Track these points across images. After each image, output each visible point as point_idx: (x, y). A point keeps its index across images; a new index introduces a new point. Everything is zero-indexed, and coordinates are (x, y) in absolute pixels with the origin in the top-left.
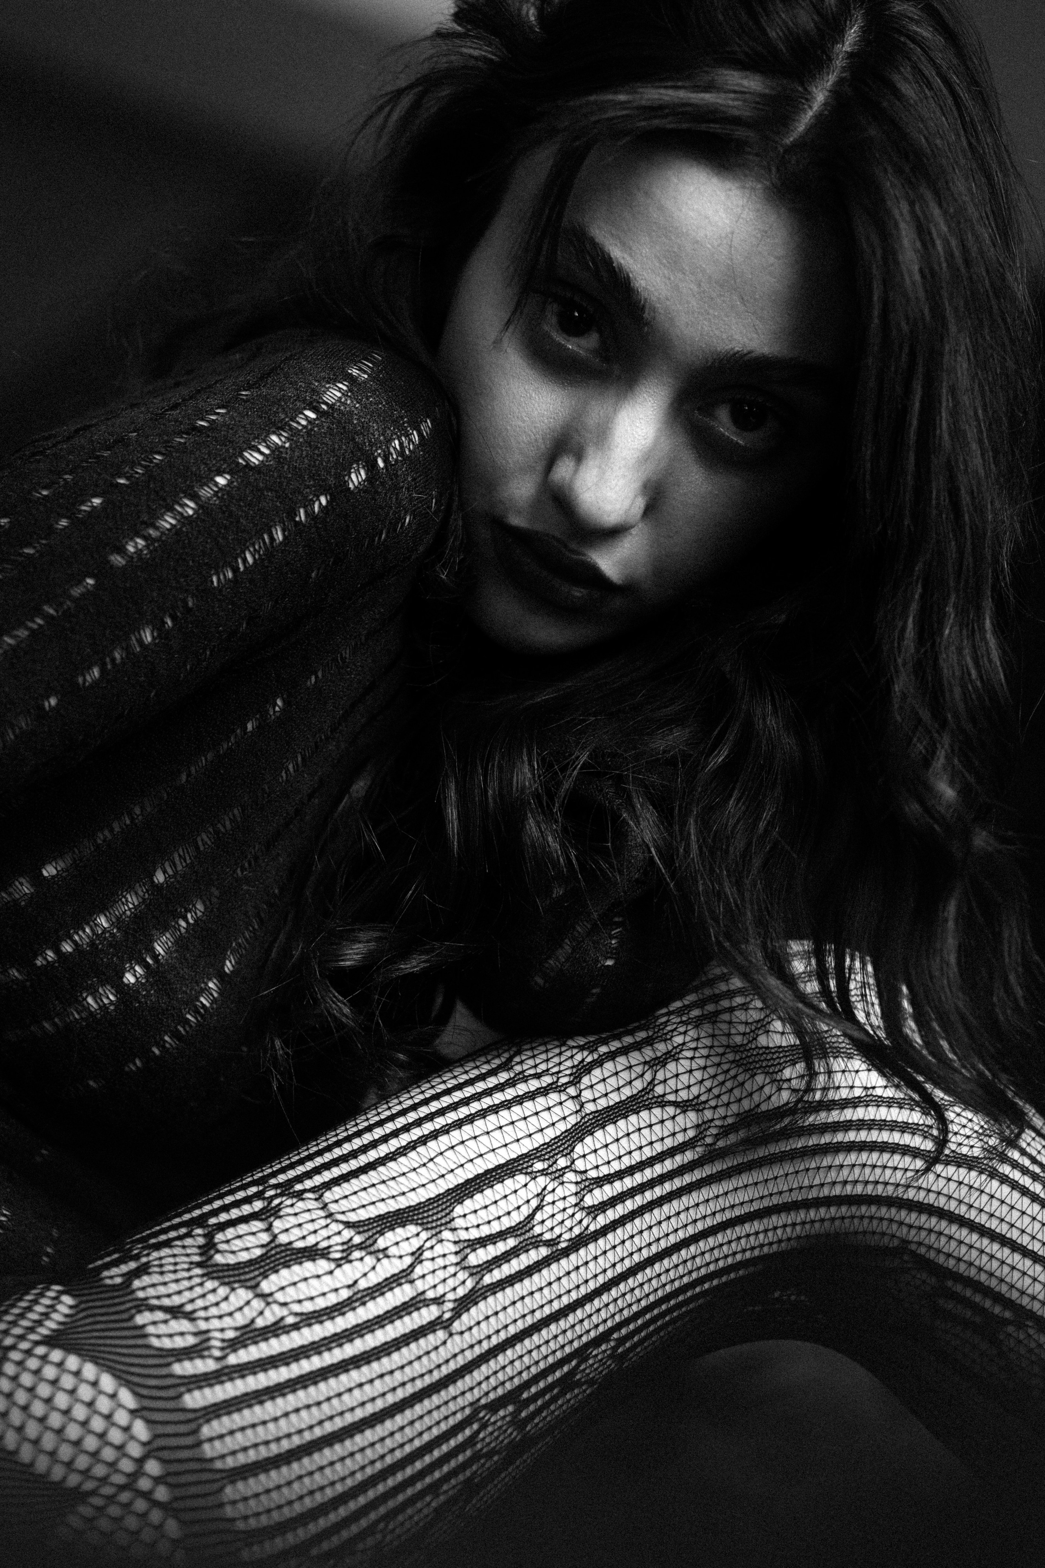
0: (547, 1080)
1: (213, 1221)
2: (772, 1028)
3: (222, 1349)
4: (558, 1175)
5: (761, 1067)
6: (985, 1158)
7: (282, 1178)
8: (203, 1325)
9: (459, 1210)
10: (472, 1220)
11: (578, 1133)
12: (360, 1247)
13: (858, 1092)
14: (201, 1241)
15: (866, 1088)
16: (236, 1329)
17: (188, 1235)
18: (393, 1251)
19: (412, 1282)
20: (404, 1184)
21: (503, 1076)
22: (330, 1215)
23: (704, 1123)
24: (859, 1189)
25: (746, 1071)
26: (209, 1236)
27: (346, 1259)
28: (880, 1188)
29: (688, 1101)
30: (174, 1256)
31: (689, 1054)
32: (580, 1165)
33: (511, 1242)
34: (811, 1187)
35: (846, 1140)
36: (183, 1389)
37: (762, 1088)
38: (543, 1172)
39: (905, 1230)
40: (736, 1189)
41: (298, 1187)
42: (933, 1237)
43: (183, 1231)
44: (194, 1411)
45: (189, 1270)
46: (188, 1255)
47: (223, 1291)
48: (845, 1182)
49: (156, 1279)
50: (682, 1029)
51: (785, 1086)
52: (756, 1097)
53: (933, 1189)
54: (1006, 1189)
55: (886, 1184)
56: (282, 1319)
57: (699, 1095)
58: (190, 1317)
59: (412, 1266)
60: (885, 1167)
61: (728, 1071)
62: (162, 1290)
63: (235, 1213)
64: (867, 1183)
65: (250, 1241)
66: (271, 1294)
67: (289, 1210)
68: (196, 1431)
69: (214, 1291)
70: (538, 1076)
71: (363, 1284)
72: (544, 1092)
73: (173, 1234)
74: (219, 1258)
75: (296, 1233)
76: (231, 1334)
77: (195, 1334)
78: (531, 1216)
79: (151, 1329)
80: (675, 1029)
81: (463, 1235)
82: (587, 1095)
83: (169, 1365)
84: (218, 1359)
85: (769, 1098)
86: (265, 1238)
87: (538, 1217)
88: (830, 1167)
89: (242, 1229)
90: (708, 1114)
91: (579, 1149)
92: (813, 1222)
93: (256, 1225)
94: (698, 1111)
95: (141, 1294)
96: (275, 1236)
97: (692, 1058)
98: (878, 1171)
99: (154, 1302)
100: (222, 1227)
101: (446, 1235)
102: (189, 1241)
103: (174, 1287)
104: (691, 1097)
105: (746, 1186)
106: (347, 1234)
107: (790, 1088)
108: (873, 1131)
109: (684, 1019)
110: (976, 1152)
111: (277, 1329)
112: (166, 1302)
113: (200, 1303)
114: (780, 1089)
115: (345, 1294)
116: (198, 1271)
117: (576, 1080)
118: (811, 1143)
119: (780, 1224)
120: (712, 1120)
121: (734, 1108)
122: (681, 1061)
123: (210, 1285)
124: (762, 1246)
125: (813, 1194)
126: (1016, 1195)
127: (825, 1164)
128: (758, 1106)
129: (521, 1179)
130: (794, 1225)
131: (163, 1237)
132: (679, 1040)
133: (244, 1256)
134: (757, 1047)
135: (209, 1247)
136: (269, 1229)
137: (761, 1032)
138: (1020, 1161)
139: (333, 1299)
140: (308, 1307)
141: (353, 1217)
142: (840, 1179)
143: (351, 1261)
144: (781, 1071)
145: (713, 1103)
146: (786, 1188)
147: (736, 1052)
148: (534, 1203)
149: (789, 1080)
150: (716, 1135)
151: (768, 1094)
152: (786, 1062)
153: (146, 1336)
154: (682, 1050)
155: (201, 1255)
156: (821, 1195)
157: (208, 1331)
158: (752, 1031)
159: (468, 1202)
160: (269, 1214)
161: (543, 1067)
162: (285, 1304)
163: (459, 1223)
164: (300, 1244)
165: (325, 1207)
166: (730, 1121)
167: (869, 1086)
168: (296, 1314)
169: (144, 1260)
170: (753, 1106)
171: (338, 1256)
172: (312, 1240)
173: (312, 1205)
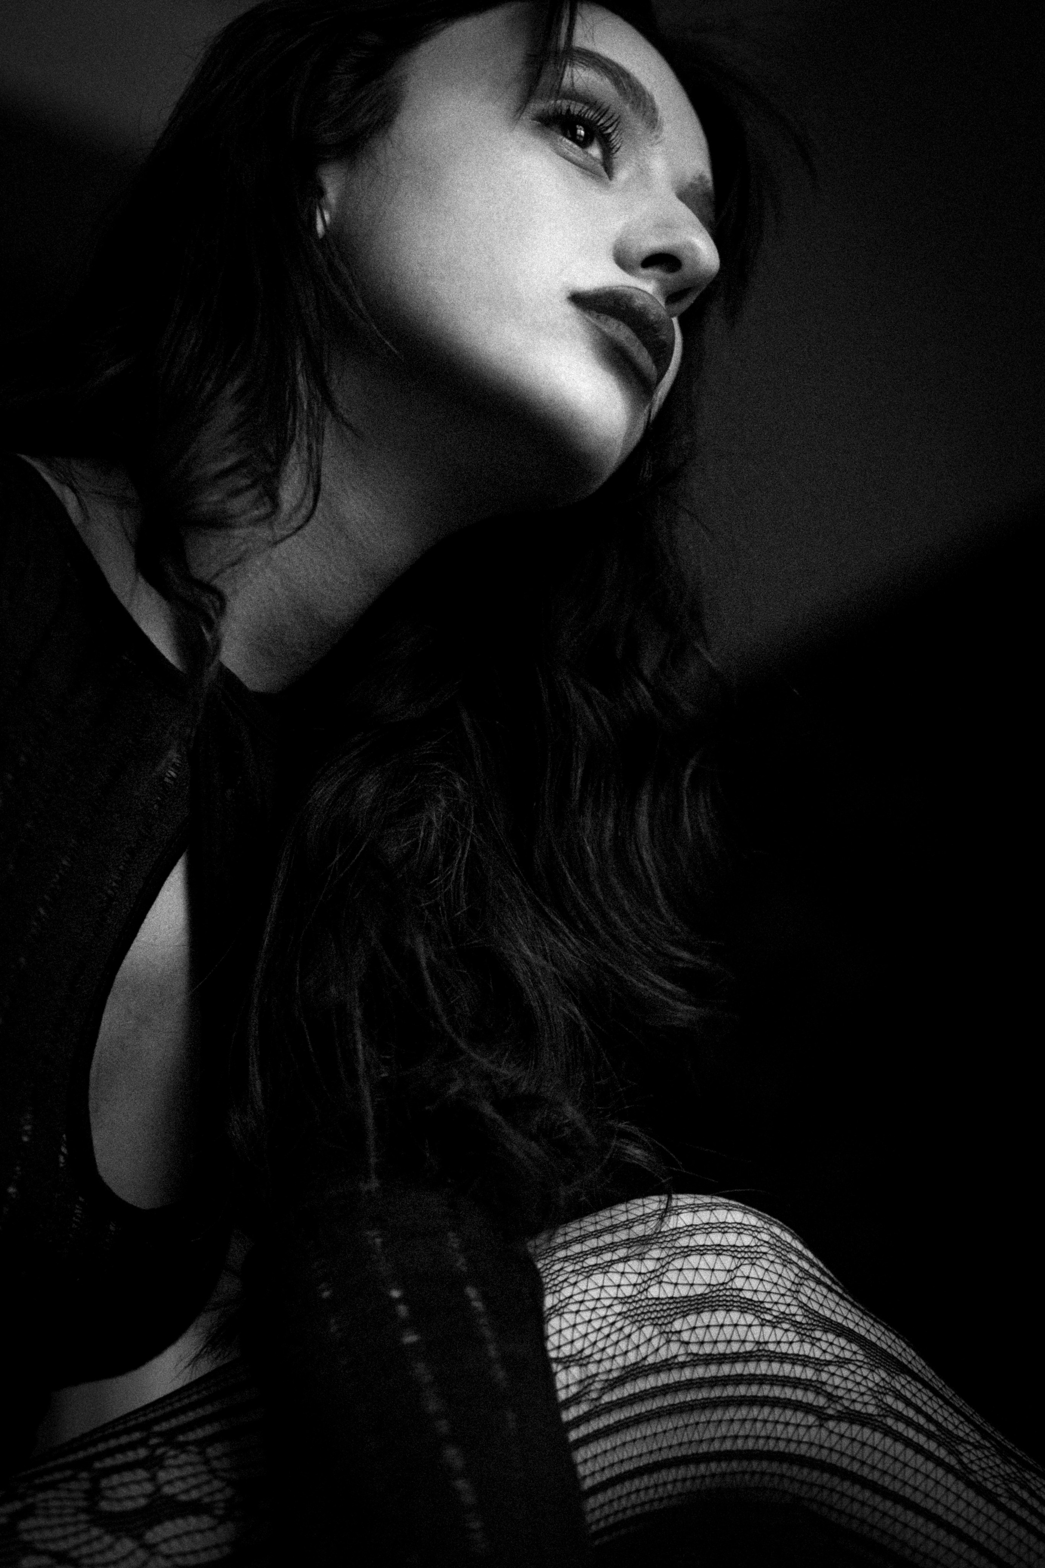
1: (98, 1465)
2: (665, 1279)
5: (650, 1318)
6: (879, 1415)
7: (165, 1426)
13: (749, 1347)
14: (86, 1485)
15: (758, 1343)
17: (74, 1478)
22: (212, 1471)
23: (588, 1377)
24: (750, 1444)
25: (633, 1323)
26: (95, 1481)
28: (772, 1443)
29: (571, 1356)
30: (60, 1499)
31: (574, 1308)
34: (701, 1441)
35: (737, 1394)
37: (650, 1340)
39: (797, 1485)
40: (624, 1444)
41: (181, 1438)
42: (825, 1493)
43: (68, 1473)
45: (75, 1515)
46: (74, 1499)
47: (108, 1539)
48: (736, 1437)
49: (42, 1522)
50: (572, 1280)
51: (674, 1338)
52: (643, 1350)
53: (826, 1445)
54: (899, 1447)
55: (778, 1439)
57: (583, 1350)
58: (76, 1563)
60: (777, 1422)
61: (613, 1324)
62: (48, 1534)
63: (120, 1459)
64: (758, 1438)
65: (135, 1490)
66: (155, 1545)
67: (171, 1462)
69: (98, 1538)
73: (58, 1476)
74: (104, 1505)
75: (180, 1486)
80: (565, 1280)
85: (657, 1350)
86: (148, 1488)
88: (720, 1421)
89: (127, 1477)
92: (703, 1477)
93: (141, 1474)
94: (581, 1365)
95: (26, 1537)
96: (159, 1487)
97: (577, 1312)
98: (769, 1426)
99: (40, 1546)
100: (108, 1472)
102: (73, 1485)
103: (59, 1532)
104: (574, 1352)
105: (634, 1440)
107: (679, 1340)
108: (764, 1387)
109: (577, 1267)
110: (871, 1409)
112: (52, 1547)
113: (85, 1550)
114: (668, 1341)
116: (83, 1517)
118: (700, 1397)
119: (671, 1478)
120: (596, 1375)
121: (620, 1361)
122: (566, 1316)
123: (95, 1532)
124: (652, 1501)
125: (704, 1448)
126: (910, 1453)
127: (715, 1417)
128: (645, 1358)
130: (684, 1480)
131: (48, 1478)
132: (567, 1292)
133: (129, 1505)
134: (647, 1298)
135: (94, 1494)
136: (153, 1479)
137: (653, 1282)
138: (915, 1419)
142: (731, 1433)
144: (671, 1323)
145: (597, 1357)
146: (675, 1442)
147: (624, 1304)
149: (680, 1332)
150: (602, 1389)
151: (656, 1346)
152: (676, 1313)
154: (567, 1304)
155: (85, 1499)
156: (712, 1449)
158: (644, 1282)
160: (153, 1463)
162: (169, 1556)
164: (183, 1498)
165: (207, 1462)
166: (615, 1374)
167: (762, 1340)
169: (30, 1500)
170: (639, 1358)
171: (219, 1512)
172: (194, 1494)
173: (194, 1458)
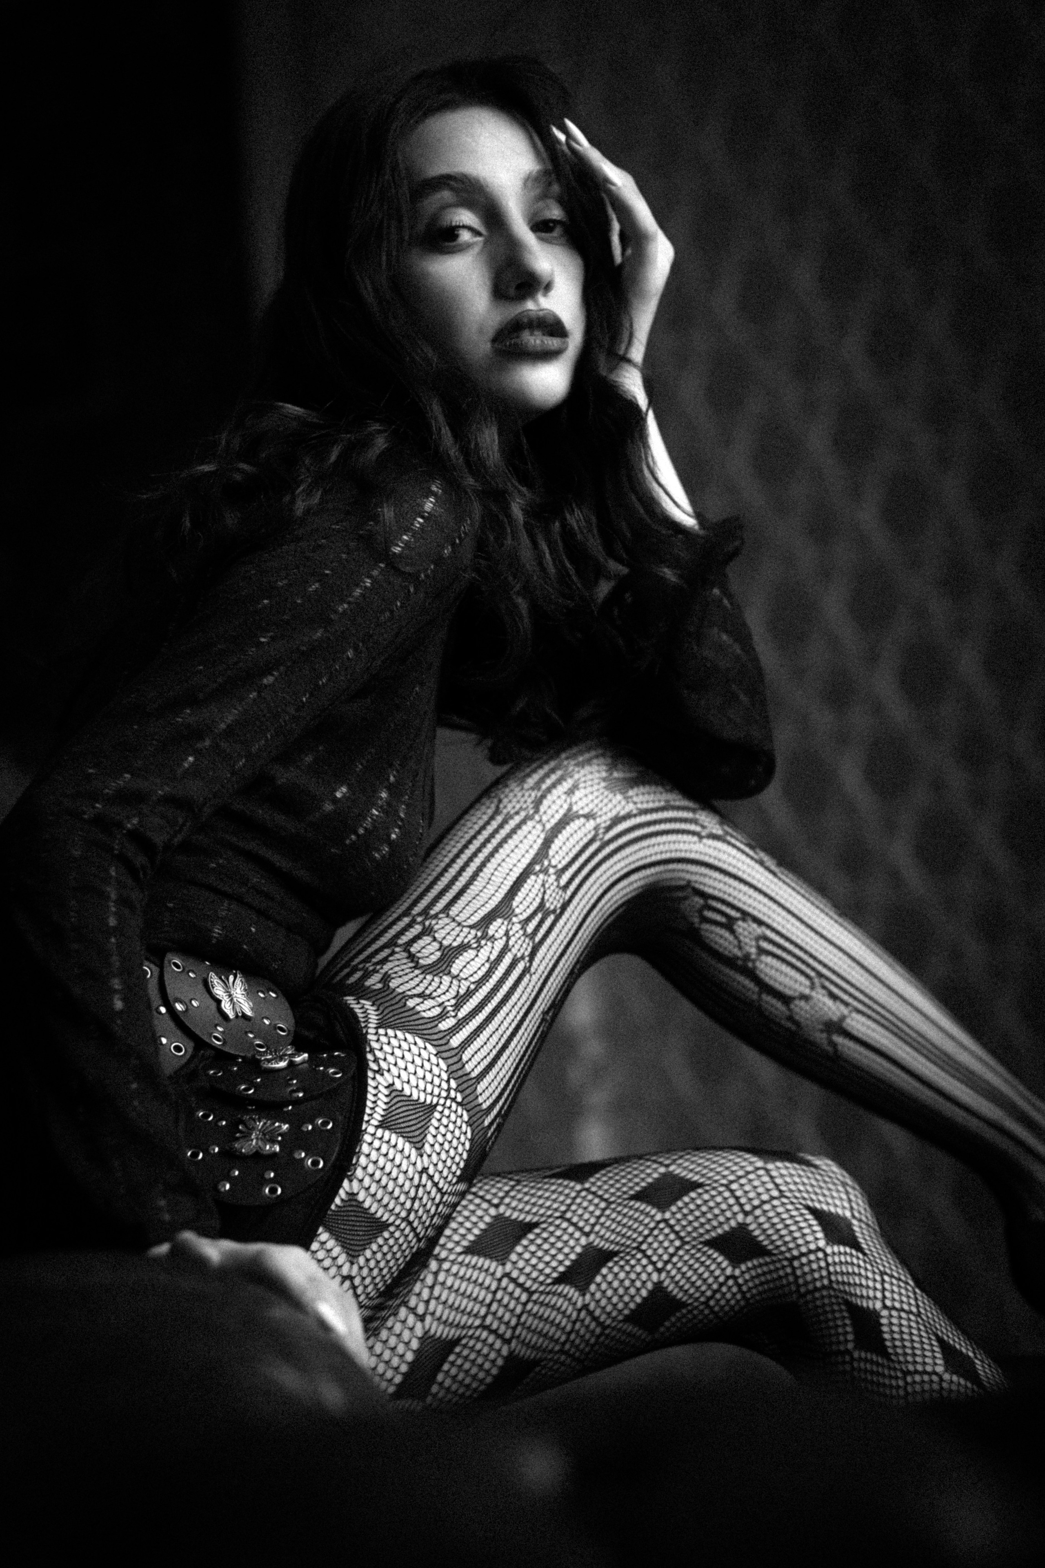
0: (523, 814)
1: (401, 941)
3: (453, 1011)
4: (545, 871)
7: (418, 909)
8: (440, 1000)
9: (515, 904)
10: (522, 907)
11: (547, 843)
12: (482, 938)
14: (404, 954)
16: (454, 998)
17: (394, 952)
18: (497, 935)
19: (510, 950)
20: (484, 896)
21: (499, 819)
22: (459, 924)
23: (597, 826)
25: (611, 792)
26: (407, 950)
27: (479, 948)
30: (398, 966)
32: (554, 862)
33: (540, 915)
36: (448, 1037)
37: (620, 802)
38: (540, 871)
41: (432, 912)
43: (388, 951)
44: (457, 1048)
45: (412, 971)
46: (405, 964)
47: (437, 979)
49: (399, 980)
51: (630, 800)
52: (617, 807)
56: (469, 987)
57: (593, 809)
58: (430, 996)
59: (507, 941)
61: (602, 793)
62: (408, 986)
63: (410, 935)
65: (431, 948)
66: (458, 975)
67: (436, 927)
68: (461, 1059)
69: (432, 980)
70: (517, 813)
71: (492, 958)
72: (523, 822)
73: (384, 954)
74: (422, 962)
75: (449, 938)
76: (453, 1002)
77: (439, 1006)
78: (543, 899)
79: (418, 1008)
81: (522, 918)
82: (545, 818)
83: (437, 1026)
84: (454, 1017)
85: (624, 807)
86: (436, 945)
87: (546, 897)
89: (421, 942)
90: (598, 820)
91: (551, 853)
93: (427, 939)
94: (594, 819)
95: (399, 990)
96: (441, 943)
97: (585, 788)
99: (409, 993)
100: (409, 944)
101: (515, 919)
102: (398, 956)
103: (413, 983)
104: (589, 811)
106: (473, 932)
111: (469, 994)
112: (415, 992)
113: (430, 988)
115: (487, 965)
116: (417, 971)
117: (537, 811)
123: (428, 977)
129: (533, 877)
131: (380, 957)
133: (433, 958)
135: (412, 957)
136: (435, 939)
139: (484, 970)
140: (476, 977)
141: (470, 922)
143: (482, 947)
148: (542, 890)
153: (419, 1012)
155: (410, 962)
157: (443, 1003)
159: (517, 898)
160: (428, 931)
161: (518, 806)
162: (466, 979)
163: (517, 911)
164: (455, 944)
165: (454, 920)
168: (473, 983)
169: (383, 971)
171: (475, 945)
172: (459, 940)
173: (447, 920)
